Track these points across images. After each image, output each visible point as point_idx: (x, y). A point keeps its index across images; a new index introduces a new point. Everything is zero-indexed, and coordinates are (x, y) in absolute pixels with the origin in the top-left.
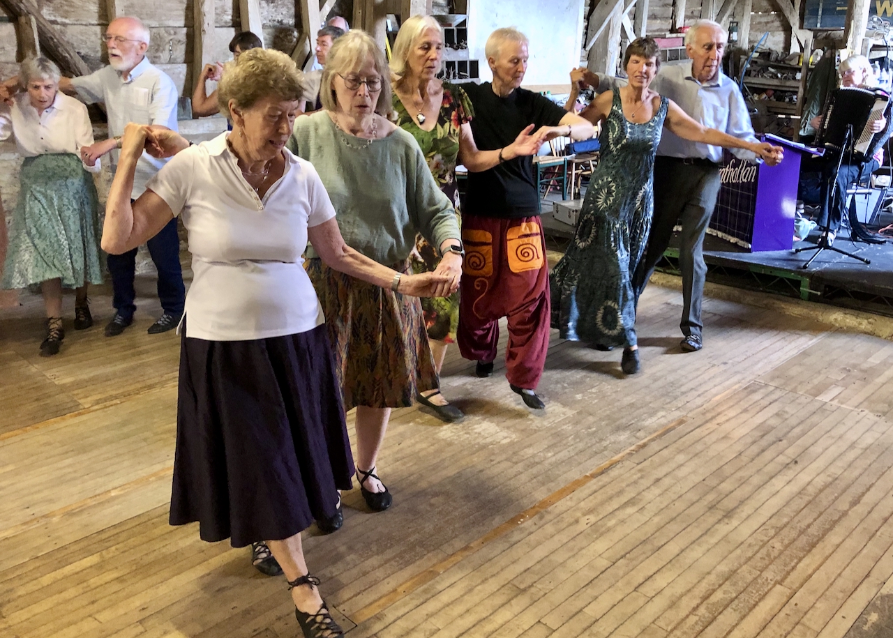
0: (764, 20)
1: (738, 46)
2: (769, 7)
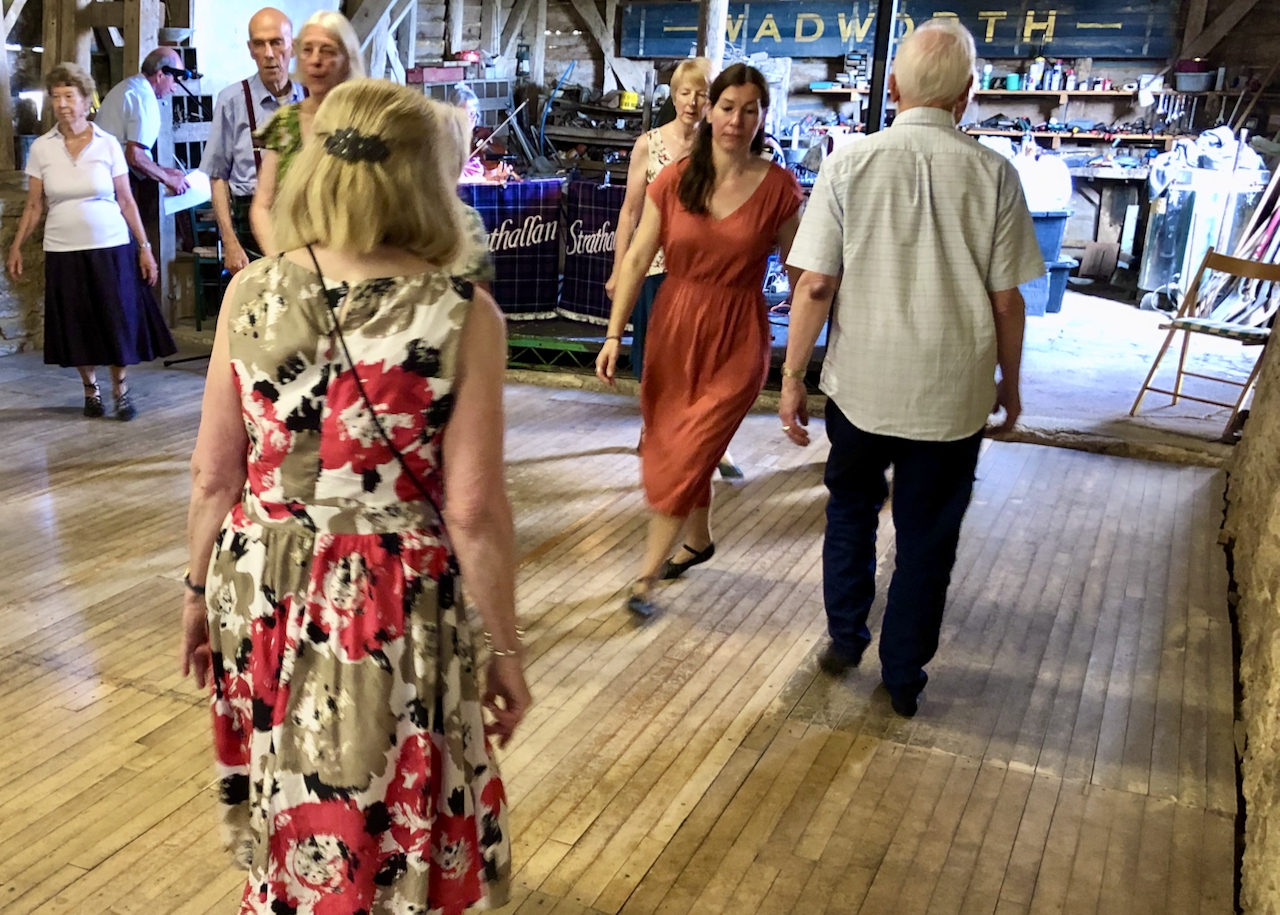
1: (531, 81)
2: (570, 24)
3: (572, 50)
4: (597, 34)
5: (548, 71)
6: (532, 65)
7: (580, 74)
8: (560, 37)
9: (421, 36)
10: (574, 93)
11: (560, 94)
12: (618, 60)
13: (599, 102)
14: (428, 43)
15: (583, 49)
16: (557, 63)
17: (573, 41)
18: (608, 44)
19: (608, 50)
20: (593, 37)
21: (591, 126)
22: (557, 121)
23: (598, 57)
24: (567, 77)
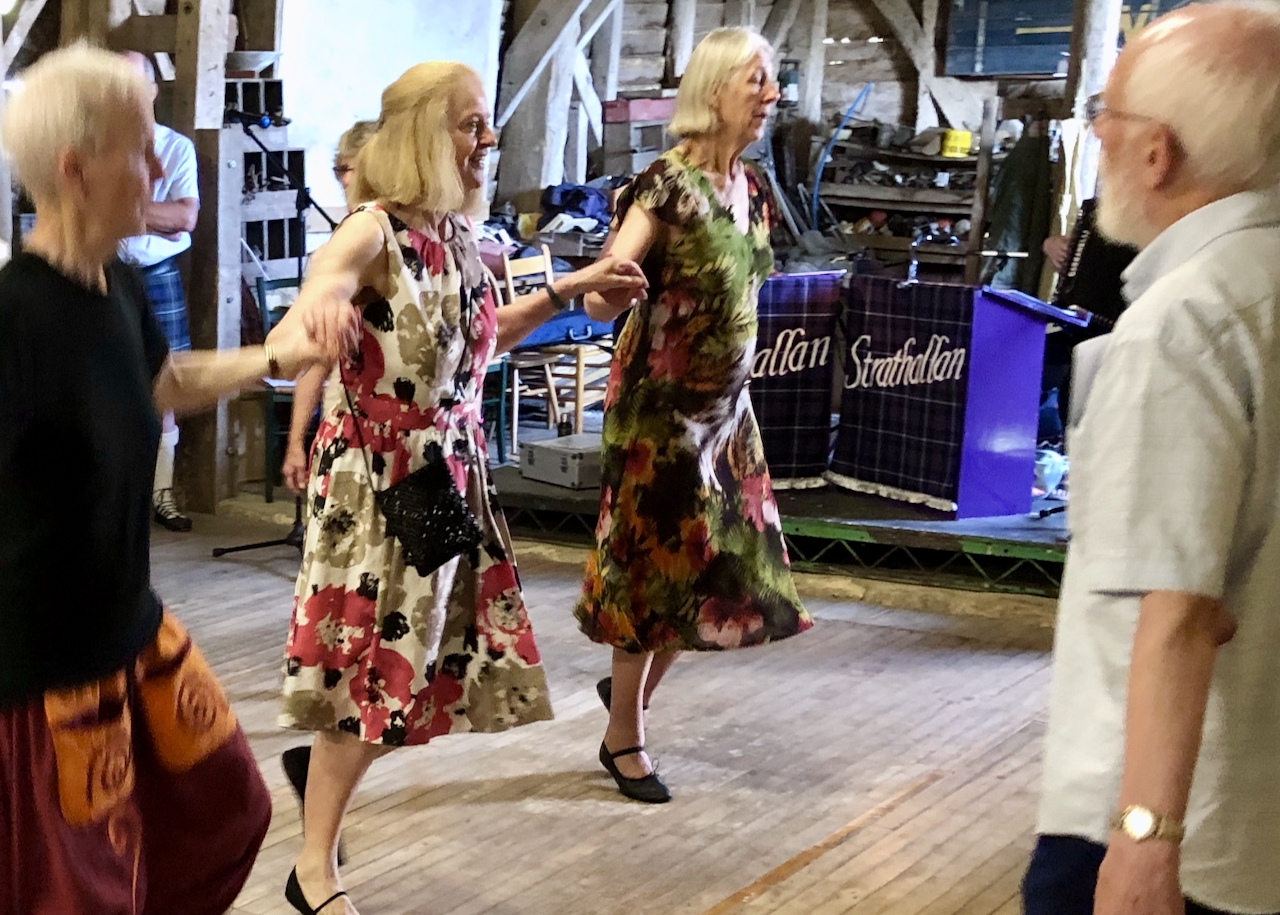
0: (855, 55)
1: (799, 114)
2: (865, 28)
3: (867, 67)
4: (907, 42)
5: (829, 99)
6: (802, 91)
7: (880, 103)
8: (847, 47)
9: (629, 52)
10: (868, 133)
11: (845, 134)
12: (941, 81)
13: (907, 146)
14: (638, 61)
15: (886, 64)
16: (842, 86)
17: (868, 53)
18: (924, 57)
19: (924, 65)
20: (900, 46)
21: (894, 183)
22: (840, 175)
23: (908, 76)
24: (858, 108)
